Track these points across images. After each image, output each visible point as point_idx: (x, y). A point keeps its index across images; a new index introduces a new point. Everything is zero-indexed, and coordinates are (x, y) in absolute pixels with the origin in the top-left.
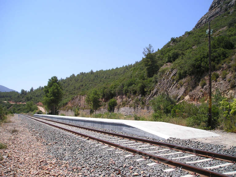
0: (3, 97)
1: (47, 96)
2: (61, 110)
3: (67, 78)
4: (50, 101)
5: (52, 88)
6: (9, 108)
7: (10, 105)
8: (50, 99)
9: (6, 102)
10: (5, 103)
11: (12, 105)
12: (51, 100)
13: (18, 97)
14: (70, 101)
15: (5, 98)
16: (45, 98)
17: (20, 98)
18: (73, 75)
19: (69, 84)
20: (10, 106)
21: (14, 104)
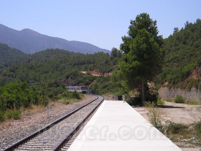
2: (177, 88)
4: (132, 70)
5: (135, 40)
6: (90, 83)
7: (91, 79)
9: (84, 72)
10: (84, 74)
11: (95, 78)
12: (133, 68)
13: (107, 62)
14: (195, 68)
15: (86, 65)
17: (109, 64)
20: (92, 81)
21: (100, 77)
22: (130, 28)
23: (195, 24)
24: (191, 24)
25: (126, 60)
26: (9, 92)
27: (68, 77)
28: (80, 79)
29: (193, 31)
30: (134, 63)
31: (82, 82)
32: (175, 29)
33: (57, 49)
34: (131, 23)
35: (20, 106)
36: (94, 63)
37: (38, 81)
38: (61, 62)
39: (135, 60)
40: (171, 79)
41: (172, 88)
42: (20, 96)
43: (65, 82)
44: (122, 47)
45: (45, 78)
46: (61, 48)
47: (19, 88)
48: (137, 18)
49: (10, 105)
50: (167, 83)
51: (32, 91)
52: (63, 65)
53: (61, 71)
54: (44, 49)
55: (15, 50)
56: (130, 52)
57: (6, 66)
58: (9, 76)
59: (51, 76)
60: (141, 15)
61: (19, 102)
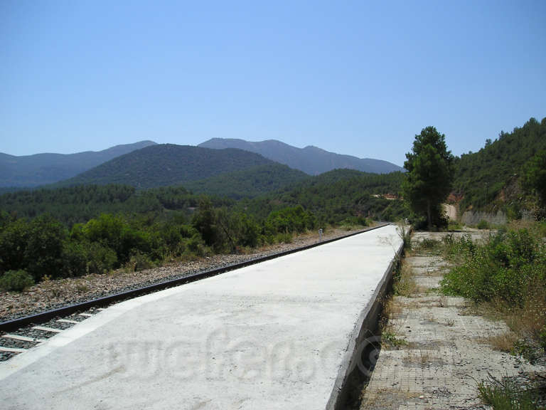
2: (482, 211)
3: (516, 130)
6: (383, 209)
7: (384, 203)
9: (377, 196)
10: (376, 198)
11: (389, 202)
12: (418, 188)
15: (380, 187)
18: (532, 120)
19: (521, 146)
20: (386, 206)
21: (395, 201)
22: (415, 143)
23: (512, 134)
24: (507, 134)
25: (410, 180)
26: (282, 217)
27: (357, 202)
28: (372, 204)
29: (509, 142)
30: (418, 183)
31: (374, 207)
32: (487, 141)
33: (346, 169)
34: (416, 138)
35: (292, 230)
36: (388, 185)
37: (322, 207)
38: (350, 185)
39: (418, 179)
40: (476, 202)
41: (477, 213)
42: (293, 220)
43: (354, 207)
44: (406, 165)
45: (331, 204)
46: (351, 167)
47: (294, 213)
48: (423, 132)
49: (282, 229)
50: (471, 207)
51: (308, 216)
52: (352, 187)
53: (349, 195)
54: (330, 170)
55: (297, 171)
56: (414, 171)
57: (287, 190)
58: (290, 202)
59: (338, 200)
60: (427, 129)
61: (292, 226)
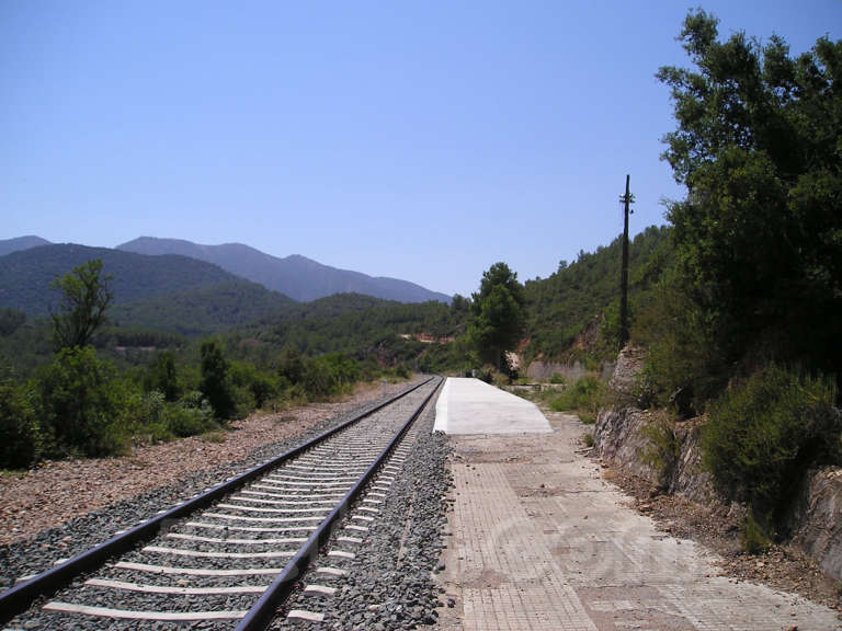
0: (402, 321)
1: (477, 325)
2: (555, 362)
3: (600, 249)
4: (486, 338)
5: (489, 298)
6: (417, 355)
7: (418, 347)
8: (483, 332)
9: (406, 336)
10: (405, 339)
11: (424, 346)
12: (486, 335)
13: (445, 319)
14: (582, 333)
15: (409, 323)
16: (472, 329)
17: (449, 323)
19: (606, 272)
20: (420, 351)
21: (432, 344)
22: (483, 281)
23: (595, 255)
24: (588, 254)
27: (377, 345)
28: (399, 348)
29: (590, 267)
30: (488, 329)
31: (402, 352)
32: (561, 262)
33: (353, 293)
34: (484, 275)
36: (422, 320)
38: (363, 318)
39: (488, 324)
40: (547, 349)
41: (548, 363)
46: (360, 290)
48: (492, 269)
50: (541, 355)
52: (366, 322)
53: (363, 333)
57: (264, 323)
58: (273, 343)
59: (347, 342)
60: (497, 265)
